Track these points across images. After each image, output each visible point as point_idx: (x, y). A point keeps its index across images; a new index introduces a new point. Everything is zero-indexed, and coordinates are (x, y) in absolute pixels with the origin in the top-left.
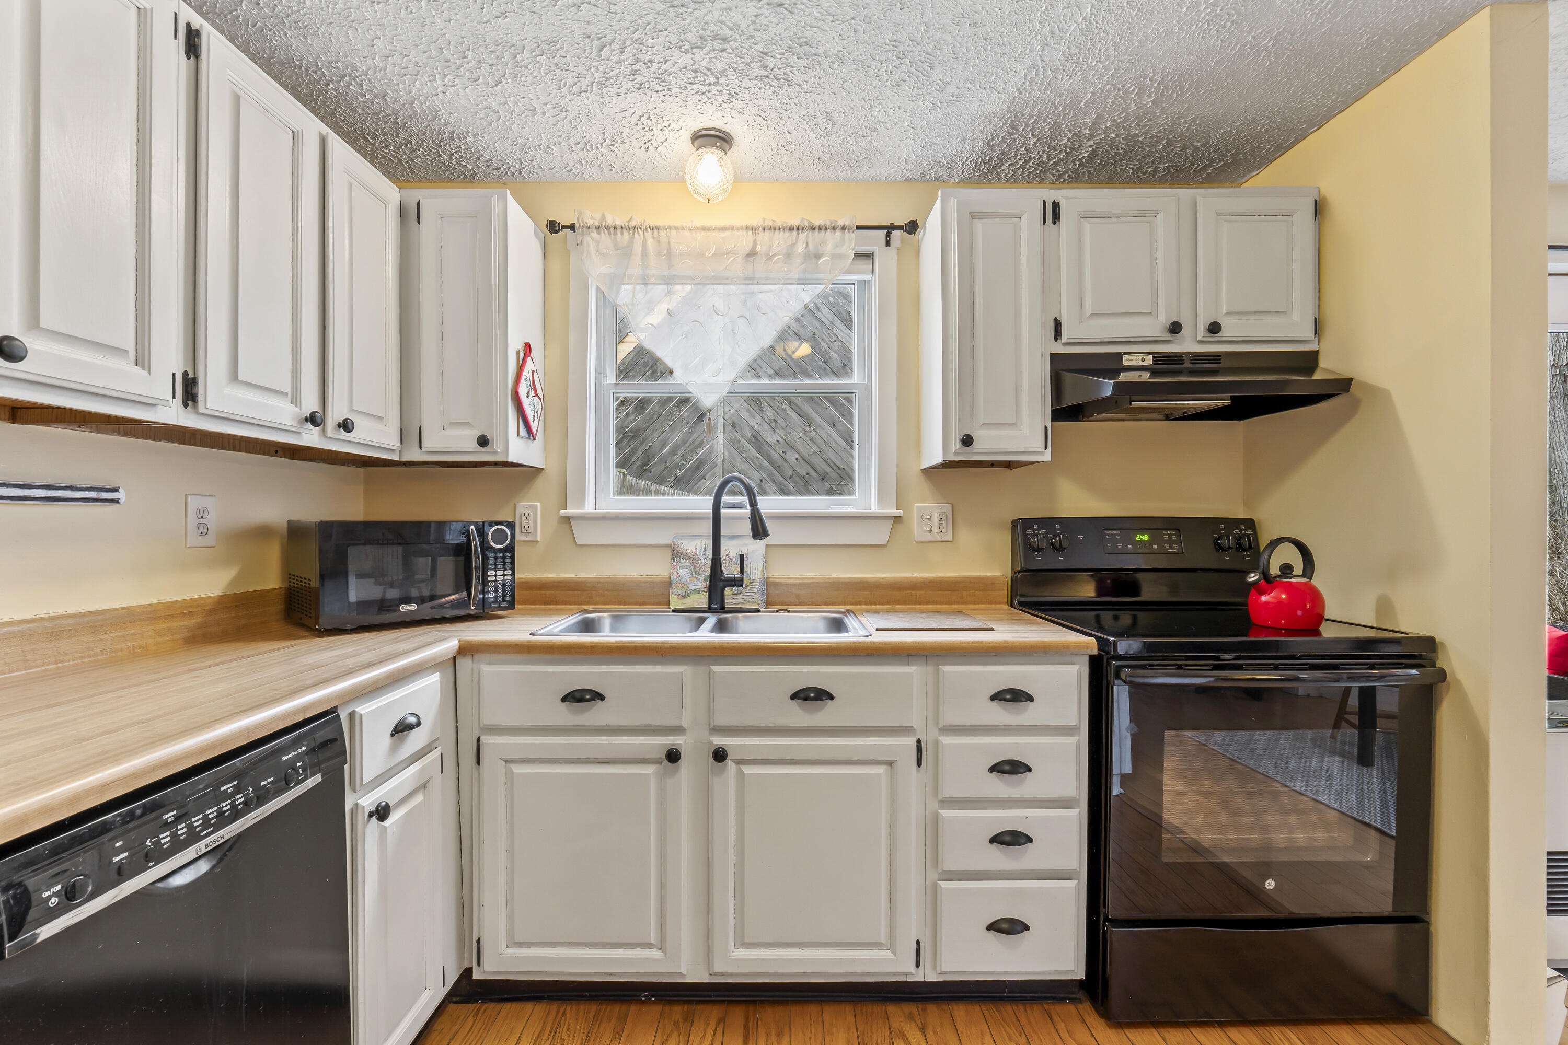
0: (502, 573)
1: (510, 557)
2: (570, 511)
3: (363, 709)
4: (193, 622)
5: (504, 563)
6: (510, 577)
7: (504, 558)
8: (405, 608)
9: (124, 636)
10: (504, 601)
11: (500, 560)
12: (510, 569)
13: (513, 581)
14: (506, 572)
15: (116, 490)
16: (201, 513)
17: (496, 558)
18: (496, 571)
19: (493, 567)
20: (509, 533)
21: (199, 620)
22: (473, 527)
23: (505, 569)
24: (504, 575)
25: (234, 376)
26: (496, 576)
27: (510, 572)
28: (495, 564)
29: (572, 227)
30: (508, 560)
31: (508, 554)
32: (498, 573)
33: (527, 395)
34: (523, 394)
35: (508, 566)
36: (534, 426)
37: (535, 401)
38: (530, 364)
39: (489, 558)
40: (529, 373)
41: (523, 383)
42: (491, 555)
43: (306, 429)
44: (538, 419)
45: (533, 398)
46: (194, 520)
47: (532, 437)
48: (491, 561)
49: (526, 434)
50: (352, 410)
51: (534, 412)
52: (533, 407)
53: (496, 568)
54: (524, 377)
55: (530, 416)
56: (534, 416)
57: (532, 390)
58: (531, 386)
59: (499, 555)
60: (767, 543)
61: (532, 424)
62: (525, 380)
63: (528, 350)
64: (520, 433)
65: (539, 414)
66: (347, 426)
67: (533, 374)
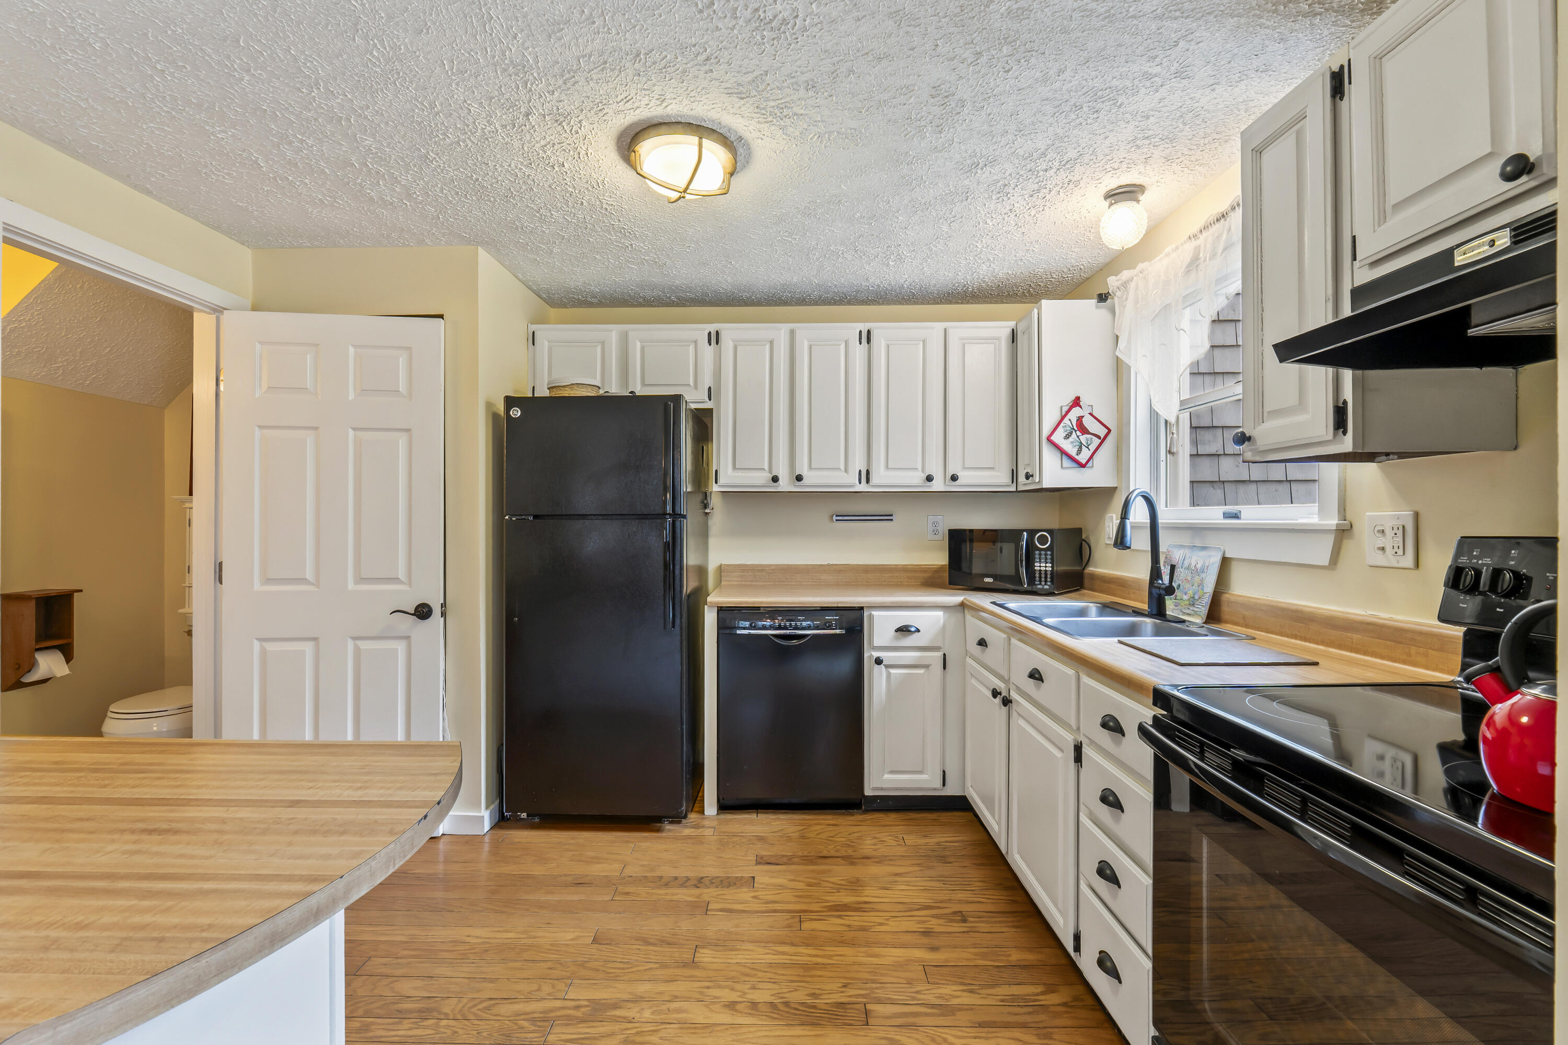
0: (1044, 565)
1: (1050, 555)
3: (875, 613)
4: (926, 575)
5: (1046, 559)
6: (1050, 569)
7: (1046, 555)
8: (987, 580)
9: (893, 576)
10: (1046, 584)
11: (1043, 556)
12: (1050, 563)
13: (1052, 571)
14: (1047, 565)
15: (892, 515)
16: (935, 524)
17: (1040, 554)
18: (1040, 563)
19: (1038, 560)
20: (1050, 539)
21: (930, 575)
22: (1025, 533)
23: (1046, 563)
24: (1046, 567)
25: (887, 467)
26: (1040, 566)
27: (1050, 565)
28: (1040, 559)
30: (1049, 557)
31: (1049, 553)
32: (1041, 565)
33: (1067, 437)
34: (1058, 438)
35: (1049, 561)
36: (1083, 458)
37: (1083, 438)
38: (1076, 412)
39: (1035, 554)
40: (1070, 420)
41: (1060, 429)
42: (1037, 552)
43: (929, 484)
44: (1092, 451)
45: (1078, 437)
46: (930, 528)
47: (1083, 466)
48: (1037, 556)
49: (1075, 465)
50: (965, 468)
51: (1081, 447)
52: (1078, 444)
53: (1040, 561)
54: (1062, 424)
55: (1073, 452)
56: (1081, 450)
57: (1075, 431)
58: (1073, 429)
59: (1043, 552)
60: (1227, 556)
61: (1077, 457)
62: (1063, 427)
63: (1077, 402)
64: (1064, 466)
65: (1092, 448)
66: (954, 478)
67: (1080, 419)
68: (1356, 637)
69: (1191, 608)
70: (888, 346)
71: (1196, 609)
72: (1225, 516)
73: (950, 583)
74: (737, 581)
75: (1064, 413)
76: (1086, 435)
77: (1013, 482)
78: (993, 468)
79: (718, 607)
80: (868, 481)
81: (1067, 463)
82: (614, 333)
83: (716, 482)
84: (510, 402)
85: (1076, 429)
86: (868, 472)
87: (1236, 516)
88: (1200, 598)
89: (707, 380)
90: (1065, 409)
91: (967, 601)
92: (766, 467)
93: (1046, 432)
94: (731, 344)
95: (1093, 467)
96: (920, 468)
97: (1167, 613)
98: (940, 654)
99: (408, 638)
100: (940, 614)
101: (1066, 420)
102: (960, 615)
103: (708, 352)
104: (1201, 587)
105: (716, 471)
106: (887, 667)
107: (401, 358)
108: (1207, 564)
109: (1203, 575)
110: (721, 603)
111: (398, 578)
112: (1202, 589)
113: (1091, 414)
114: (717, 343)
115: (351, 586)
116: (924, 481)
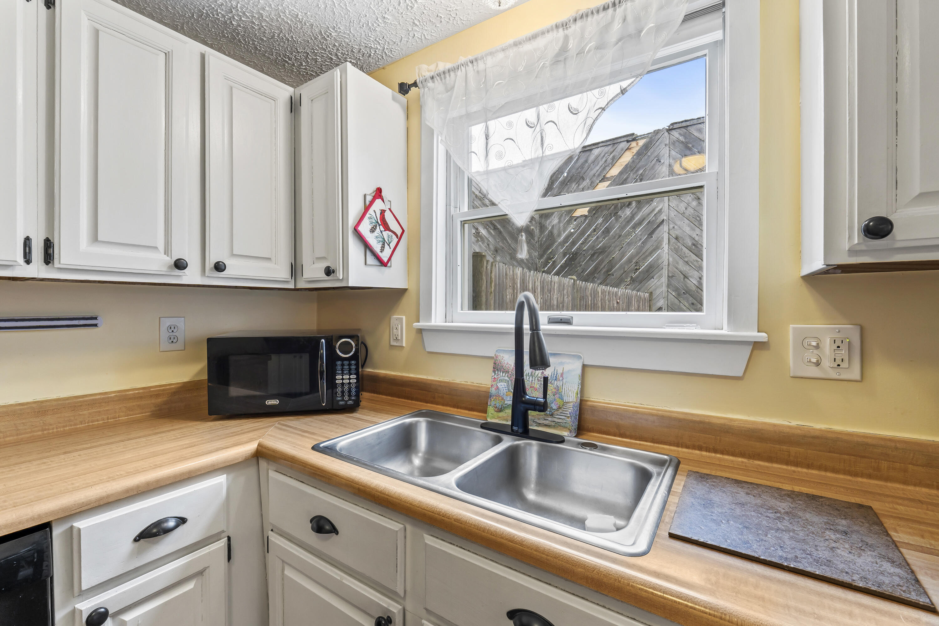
0: (348, 377)
1: (355, 364)
2: (422, 324)
3: (81, 524)
4: (160, 400)
5: (350, 370)
6: (355, 381)
7: (350, 365)
8: (270, 403)
9: (99, 412)
10: (350, 400)
11: (346, 367)
12: (355, 374)
13: (358, 383)
14: (351, 377)
15: (96, 318)
16: (172, 329)
17: (343, 365)
18: (343, 376)
19: (340, 372)
20: (354, 345)
21: (165, 399)
22: (323, 340)
23: (350, 374)
24: (350, 379)
25: (95, 238)
26: (343, 379)
27: (355, 376)
28: (342, 370)
29: (415, 84)
30: (353, 367)
31: (353, 362)
32: (344, 377)
33: (373, 230)
34: (364, 228)
35: (353, 371)
36: (385, 256)
37: (386, 234)
38: (378, 205)
39: (336, 365)
40: (374, 211)
41: (366, 220)
42: (339, 363)
43: (177, 272)
44: (392, 248)
45: (381, 232)
46: (165, 335)
47: (384, 264)
48: (339, 368)
49: (376, 262)
50: (233, 255)
51: (384, 244)
52: (381, 240)
53: (343, 373)
54: (368, 215)
55: (377, 247)
56: (384, 247)
57: (379, 226)
58: (378, 222)
59: (346, 363)
60: (585, 363)
61: (380, 254)
62: (370, 218)
63: (378, 194)
64: (368, 263)
65: (393, 245)
66: (219, 267)
67: (383, 212)
68: (794, 450)
69: (549, 419)
70: (97, 32)
71: (557, 420)
72: (550, 321)
73: (210, 414)
75: (368, 203)
76: (387, 232)
77: (294, 278)
78: (269, 259)
80: (48, 258)
81: (371, 260)
85: (380, 223)
86: (48, 245)
87: (568, 322)
88: (559, 408)
90: (369, 198)
91: (263, 443)
93: (352, 221)
95: (390, 266)
96: (161, 248)
97: (530, 427)
100: (221, 479)
101: (371, 211)
102: (251, 471)
104: (558, 395)
108: (560, 371)
109: (559, 383)
112: (561, 398)
113: (390, 209)
116: (170, 267)
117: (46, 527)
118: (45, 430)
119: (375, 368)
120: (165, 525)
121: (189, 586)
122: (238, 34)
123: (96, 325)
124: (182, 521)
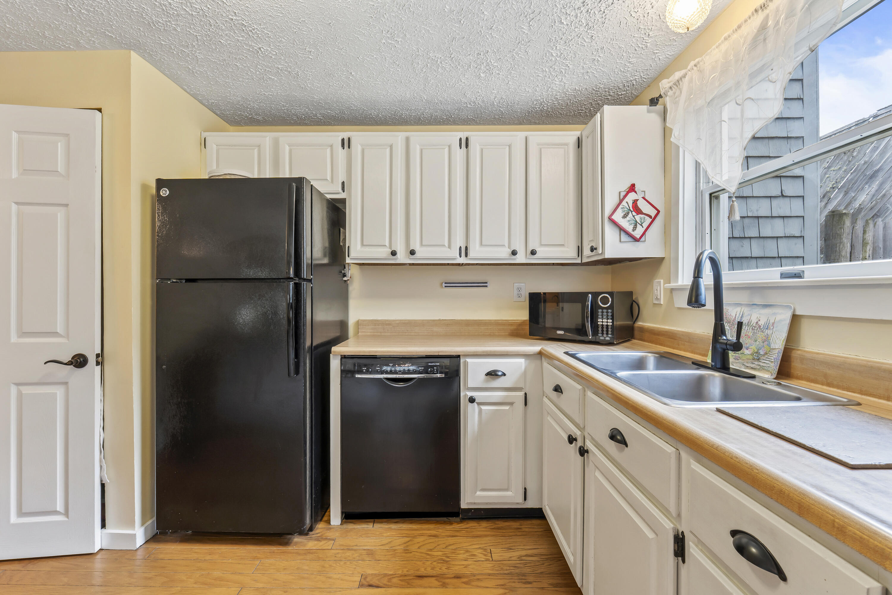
0: (606, 321)
1: (611, 312)
2: (673, 285)
3: (469, 360)
4: (512, 328)
5: (608, 316)
6: (611, 324)
7: (607, 312)
8: (559, 332)
9: (488, 329)
10: (607, 336)
11: (605, 314)
12: (611, 319)
13: (613, 326)
14: (608, 321)
15: (486, 283)
16: (519, 289)
17: (602, 312)
18: (602, 319)
19: (601, 317)
20: (610, 300)
21: (515, 327)
22: (590, 295)
23: (608, 319)
24: (607, 322)
25: (481, 244)
26: (602, 322)
27: (611, 321)
28: (602, 316)
29: (661, 96)
30: (610, 314)
31: (610, 311)
32: (603, 320)
33: (625, 216)
34: (618, 217)
35: (610, 317)
36: (637, 233)
37: (638, 218)
38: (632, 196)
39: (598, 312)
40: (627, 203)
41: (619, 210)
42: (600, 310)
43: (513, 257)
44: (645, 227)
45: (634, 216)
46: (516, 292)
47: (636, 240)
48: (600, 314)
49: (630, 239)
50: (542, 245)
51: (636, 225)
52: (634, 222)
53: (602, 318)
54: (621, 206)
55: (629, 228)
56: (636, 227)
57: (632, 212)
58: (630, 210)
59: (605, 311)
60: (798, 313)
61: (632, 233)
62: (622, 208)
63: (632, 188)
64: (622, 240)
65: (645, 225)
66: (533, 253)
67: (635, 202)
69: (756, 363)
70: (482, 150)
71: (762, 364)
72: (783, 276)
73: (530, 335)
74: (371, 332)
75: (622, 197)
76: (640, 215)
77: (578, 256)
78: (563, 245)
79: (341, 355)
80: (466, 255)
81: (624, 237)
82: (267, 139)
83: (349, 256)
84: (161, 183)
85: (632, 210)
86: (466, 248)
87: (798, 275)
88: (766, 354)
89: (341, 177)
90: (623, 194)
91: (544, 350)
92: (387, 244)
93: (608, 211)
94: (359, 148)
95: (645, 241)
96: (507, 245)
97: (731, 366)
98: (522, 394)
99: (66, 383)
100: (522, 361)
101: (624, 203)
102: (538, 362)
103: (341, 153)
104: (766, 343)
105: (349, 247)
106: (479, 404)
107: (59, 144)
108: (772, 321)
109: (769, 332)
110: (343, 352)
111: (58, 332)
112: (769, 345)
113: (644, 198)
114: (349, 147)
115: (14, 339)
116: (510, 255)
117: (459, 356)
118: (469, 333)
119: (643, 322)
120: (497, 373)
121: (507, 408)
122: (549, 112)
123: (486, 286)
124: (504, 374)
